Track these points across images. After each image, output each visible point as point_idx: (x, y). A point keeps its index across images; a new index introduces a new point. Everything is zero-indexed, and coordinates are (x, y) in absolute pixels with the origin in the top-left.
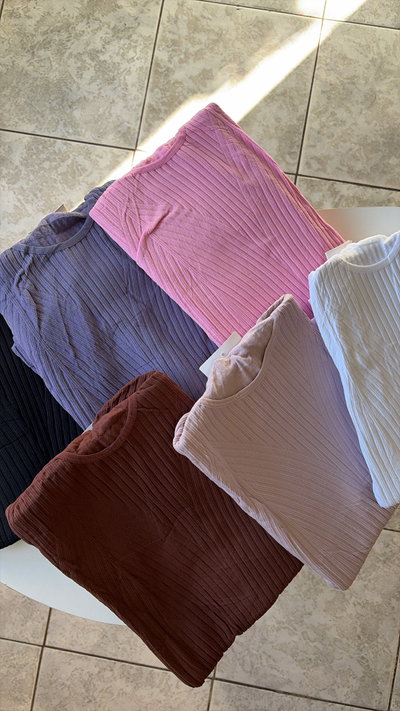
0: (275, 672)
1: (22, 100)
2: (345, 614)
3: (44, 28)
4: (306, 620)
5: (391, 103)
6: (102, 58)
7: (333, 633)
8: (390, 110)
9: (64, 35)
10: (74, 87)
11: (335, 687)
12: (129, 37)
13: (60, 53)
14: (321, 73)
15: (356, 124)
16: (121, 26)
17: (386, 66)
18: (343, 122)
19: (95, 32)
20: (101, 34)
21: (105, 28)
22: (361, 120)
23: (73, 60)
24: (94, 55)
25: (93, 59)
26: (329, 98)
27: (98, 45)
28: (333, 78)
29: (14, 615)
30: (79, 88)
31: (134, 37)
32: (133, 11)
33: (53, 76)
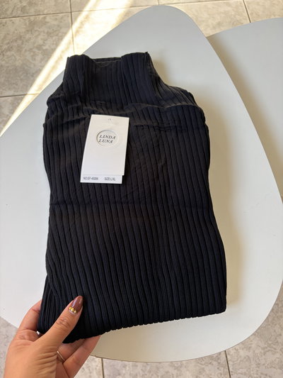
3: (7, 42)
6: (44, 48)
9: (19, 42)
10: (32, 66)
13: (19, 50)
16: (51, 31)
19: (37, 37)
20: (40, 37)
21: (42, 34)
23: (27, 53)
24: (39, 47)
25: (39, 50)
27: (41, 42)
30: (35, 66)
32: (56, 23)
33: (18, 63)
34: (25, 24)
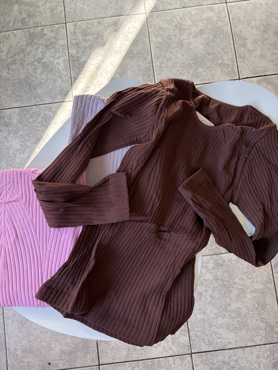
0: (221, 340)
1: (9, 92)
2: (246, 299)
3: (11, 55)
4: (229, 309)
5: (191, 43)
6: (43, 61)
7: (244, 311)
8: (191, 47)
9: (22, 55)
10: (34, 79)
11: (253, 338)
12: (54, 47)
13: (22, 64)
14: (153, 39)
15: (177, 58)
16: (48, 43)
17: (183, 27)
18: (171, 59)
19: (36, 49)
20: (40, 50)
21: (41, 46)
22: (179, 55)
23: (29, 66)
24: (39, 61)
25: (39, 63)
26: (160, 49)
27: (40, 55)
28: (159, 39)
29: (79, 354)
30: (36, 78)
31: (57, 47)
32: (53, 35)
33: (22, 76)
34: (26, 37)
